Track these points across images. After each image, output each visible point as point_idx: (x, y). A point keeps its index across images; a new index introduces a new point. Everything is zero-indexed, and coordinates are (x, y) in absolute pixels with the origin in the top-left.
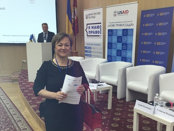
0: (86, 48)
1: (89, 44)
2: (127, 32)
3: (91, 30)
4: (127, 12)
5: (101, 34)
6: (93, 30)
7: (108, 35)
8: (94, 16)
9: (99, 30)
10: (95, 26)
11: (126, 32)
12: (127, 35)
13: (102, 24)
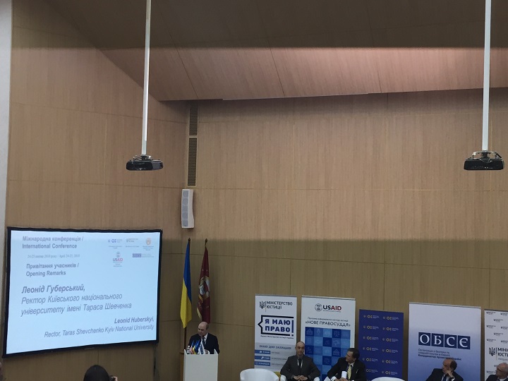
0: (258, 352)
1: (266, 347)
2: (340, 333)
3: (271, 324)
4: (339, 308)
5: (293, 332)
6: (275, 326)
7: (306, 335)
8: (278, 305)
9: (290, 326)
10: (281, 321)
11: (338, 334)
12: (340, 337)
13: (295, 320)
